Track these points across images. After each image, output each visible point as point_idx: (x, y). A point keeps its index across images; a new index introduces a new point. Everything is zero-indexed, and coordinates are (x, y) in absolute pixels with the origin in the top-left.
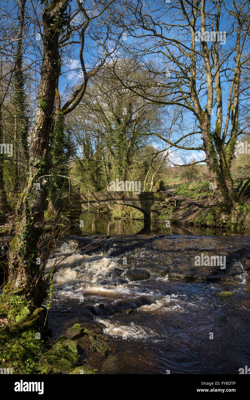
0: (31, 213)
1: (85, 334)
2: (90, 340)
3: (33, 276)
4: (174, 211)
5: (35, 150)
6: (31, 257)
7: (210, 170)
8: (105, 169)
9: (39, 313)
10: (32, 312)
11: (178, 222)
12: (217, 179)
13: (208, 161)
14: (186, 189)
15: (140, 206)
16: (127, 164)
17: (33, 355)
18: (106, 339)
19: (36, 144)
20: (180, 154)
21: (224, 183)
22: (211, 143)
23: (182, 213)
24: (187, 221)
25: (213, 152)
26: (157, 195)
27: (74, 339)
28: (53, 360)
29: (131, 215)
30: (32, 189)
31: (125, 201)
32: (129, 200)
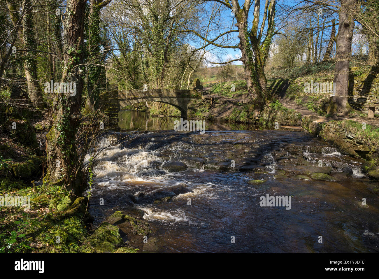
0: (67, 103)
1: (126, 219)
2: (131, 225)
3: (72, 166)
4: (209, 109)
5: (69, 37)
6: (69, 147)
7: (245, 68)
8: (142, 68)
9: (80, 202)
10: (73, 202)
11: (213, 119)
12: (252, 77)
13: (244, 59)
14: (222, 88)
15: (177, 103)
16: (164, 62)
17: (76, 240)
18: (146, 223)
19: (69, 31)
20: (216, 54)
21: (258, 81)
22: (247, 41)
23: (218, 110)
24: (222, 118)
25: (248, 51)
26: (193, 93)
27: (116, 224)
28: (96, 243)
29: (168, 113)
30: (67, 79)
31: (162, 98)
32: (166, 97)
